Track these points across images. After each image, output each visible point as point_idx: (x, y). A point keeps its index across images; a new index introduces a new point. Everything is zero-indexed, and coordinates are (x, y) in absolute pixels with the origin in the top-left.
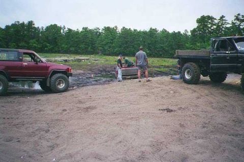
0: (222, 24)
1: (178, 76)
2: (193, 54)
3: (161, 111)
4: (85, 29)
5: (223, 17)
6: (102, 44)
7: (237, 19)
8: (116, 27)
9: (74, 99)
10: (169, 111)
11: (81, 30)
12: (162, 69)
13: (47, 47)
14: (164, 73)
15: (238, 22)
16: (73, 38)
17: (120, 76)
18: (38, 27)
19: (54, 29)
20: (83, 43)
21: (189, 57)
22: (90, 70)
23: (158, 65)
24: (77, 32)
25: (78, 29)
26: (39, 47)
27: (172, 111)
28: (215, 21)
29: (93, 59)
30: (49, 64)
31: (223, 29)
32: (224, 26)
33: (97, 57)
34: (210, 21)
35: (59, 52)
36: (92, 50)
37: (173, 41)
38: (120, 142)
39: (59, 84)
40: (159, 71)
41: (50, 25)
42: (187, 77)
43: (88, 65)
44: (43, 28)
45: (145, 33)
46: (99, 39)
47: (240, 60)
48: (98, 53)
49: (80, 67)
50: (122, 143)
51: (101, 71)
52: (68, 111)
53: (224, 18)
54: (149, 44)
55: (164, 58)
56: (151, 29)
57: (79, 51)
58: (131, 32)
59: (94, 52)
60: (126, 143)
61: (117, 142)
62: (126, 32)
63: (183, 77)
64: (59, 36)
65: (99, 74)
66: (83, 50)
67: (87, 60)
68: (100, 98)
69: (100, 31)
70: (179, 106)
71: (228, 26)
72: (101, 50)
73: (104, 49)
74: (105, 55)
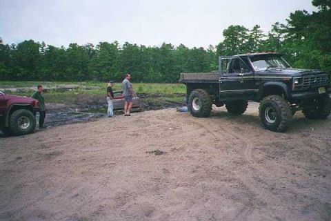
0: (257, 37)
1: (186, 108)
2: (202, 78)
3: (148, 154)
4: (73, 46)
5: (257, 27)
6: (98, 67)
7: (275, 29)
8: (116, 42)
9: (37, 142)
10: (158, 153)
11: (67, 47)
12: (176, 99)
13: (19, 72)
14: (177, 103)
15: (276, 33)
16: (55, 59)
17: (110, 110)
18: (7, 45)
19: (29, 47)
20: (70, 65)
21: (196, 82)
22: (76, 102)
23: (171, 93)
24: (62, 51)
25: (62, 47)
26: (9, 72)
27: (162, 153)
28: (247, 32)
29: (85, 87)
30: (7, 96)
31: (258, 43)
32: (259, 39)
33: (90, 85)
34: (240, 33)
36: (83, 75)
37: (194, 60)
38: (77, 195)
39: (22, 123)
40: (172, 102)
41: (23, 41)
42: (196, 108)
43: (74, 96)
44: (13, 45)
45: (155, 50)
46: (92, 59)
47: (257, 84)
48: (91, 79)
49: (61, 99)
50: (79, 197)
51: (91, 104)
52: (24, 159)
53: (258, 29)
54: (162, 65)
56: (164, 44)
57: (65, 76)
58: (137, 50)
59: (86, 77)
60: (84, 196)
61: (73, 195)
62: (130, 49)
63: (191, 109)
64: (36, 57)
65: (87, 107)
66: (70, 75)
67: (75, 89)
68: (71, 141)
69: (94, 48)
70: (173, 147)
71: (265, 39)
72: (96, 75)
73: (100, 74)
74: (101, 81)
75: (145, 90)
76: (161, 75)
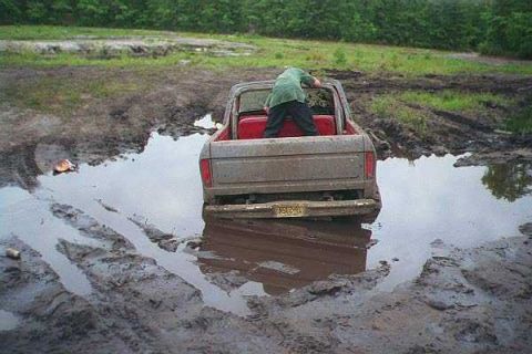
6: (258, 8)
13: (120, 12)
26: (102, 12)
33: (241, 41)
35: (150, 25)
36: (232, 22)
48: (246, 31)
54: (378, 10)
55: (414, 46)
57: (199, 23)
66: (209, 21)
67: (210, 47)
72: (254, 22)
73: (262, 20)
74: (264, 34)
75: (350, 60)
76: (374, 29)
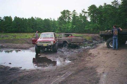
0: (74, 14)
6: (4, 27)
15: (83, 13)
34: (68, 13)
53: (75, 11)
69: (2, 19)
71: (78, 15)
